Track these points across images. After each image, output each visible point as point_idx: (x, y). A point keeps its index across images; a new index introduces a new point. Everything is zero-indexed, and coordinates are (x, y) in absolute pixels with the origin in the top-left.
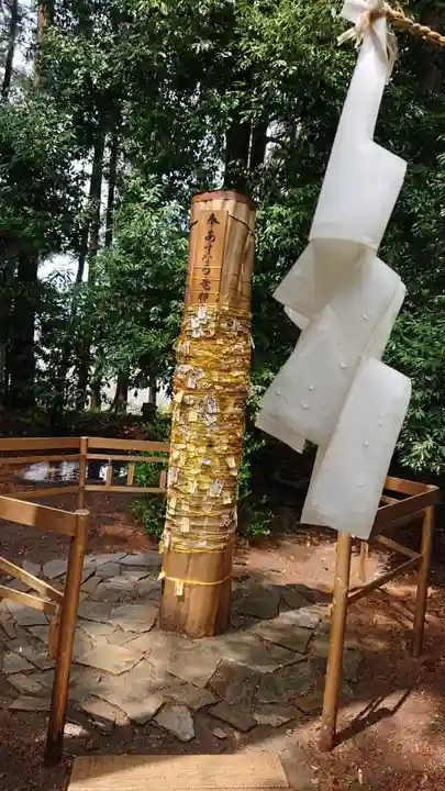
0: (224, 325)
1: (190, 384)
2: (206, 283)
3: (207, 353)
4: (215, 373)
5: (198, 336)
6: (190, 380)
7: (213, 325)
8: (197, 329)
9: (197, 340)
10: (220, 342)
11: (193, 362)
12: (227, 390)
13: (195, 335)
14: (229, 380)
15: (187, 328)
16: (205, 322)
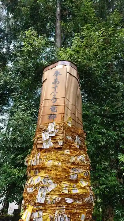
0: (69, 138)
1: (40, 199)
2: (54, 107)
3: (56, 163)
4: (65, 184)
5: (48, 147)
6: (39, 194)
7: (61, 137)
8: (47, 141)
9: (47, 151)
10: (67, 152)
11: (42, 173)
12: (78, 202)
13: (46, 146)
14: (78, 191)
15: (39, 142)
16: (54, 135)
